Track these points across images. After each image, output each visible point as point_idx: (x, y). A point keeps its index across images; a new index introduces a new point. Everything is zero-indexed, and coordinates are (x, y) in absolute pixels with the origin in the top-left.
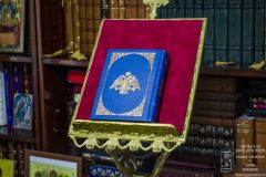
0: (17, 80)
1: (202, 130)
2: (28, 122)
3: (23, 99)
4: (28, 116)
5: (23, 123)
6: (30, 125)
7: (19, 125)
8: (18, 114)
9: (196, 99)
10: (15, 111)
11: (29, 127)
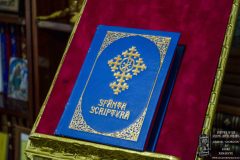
0: (13, 42)
1: (227, 120)
2: (24, 91)
3: (19, 64)
4: (24, 85)
5: (19, 92)
6: (26, 95)
7: (14, 95)
8: (14, 82)
9: (225, 82)
10: (11, 78)
11: (25, 98)
